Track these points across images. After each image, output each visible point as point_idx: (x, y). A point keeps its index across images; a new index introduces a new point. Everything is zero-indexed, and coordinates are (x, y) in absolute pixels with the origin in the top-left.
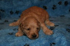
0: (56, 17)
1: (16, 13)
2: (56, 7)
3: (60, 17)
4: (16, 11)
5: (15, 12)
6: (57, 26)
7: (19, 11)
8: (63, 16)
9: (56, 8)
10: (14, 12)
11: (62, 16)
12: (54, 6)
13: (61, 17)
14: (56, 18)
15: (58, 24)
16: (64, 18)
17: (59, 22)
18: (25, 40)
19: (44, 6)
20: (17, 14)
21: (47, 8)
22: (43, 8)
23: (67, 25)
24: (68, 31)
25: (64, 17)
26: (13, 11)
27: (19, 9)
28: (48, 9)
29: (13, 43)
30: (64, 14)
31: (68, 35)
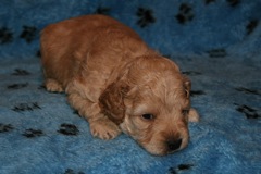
0: (191, 55)
1: (24, 35)
2: (191, 12)
3: (207, 55)
4: (25, 27)
5: (21, 30)
6: (199, 93)
7: (35, 29)
8: (223, 50)
9: (191, 18)
10: (13, 31)
11: (217, 53)
12: (185, 8)
13: (212, 56)
14: (190, 60)
15: (199, 88)
16: (223, 60)
17: (205, 79)
18: (65, 155)
19: (141, 10)
20: (29, 41)
21: (154, 15)
22: (139, 15)
23: (240, 90)
24: (248, 116)
25: (223, 56)
26: (10, 26)
27: (36, 17)
28: (158, 23)
29: (12, 167)
30: (224, 45)
31: (245, 132)
